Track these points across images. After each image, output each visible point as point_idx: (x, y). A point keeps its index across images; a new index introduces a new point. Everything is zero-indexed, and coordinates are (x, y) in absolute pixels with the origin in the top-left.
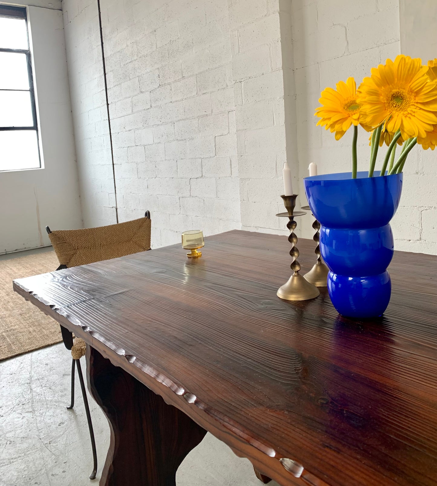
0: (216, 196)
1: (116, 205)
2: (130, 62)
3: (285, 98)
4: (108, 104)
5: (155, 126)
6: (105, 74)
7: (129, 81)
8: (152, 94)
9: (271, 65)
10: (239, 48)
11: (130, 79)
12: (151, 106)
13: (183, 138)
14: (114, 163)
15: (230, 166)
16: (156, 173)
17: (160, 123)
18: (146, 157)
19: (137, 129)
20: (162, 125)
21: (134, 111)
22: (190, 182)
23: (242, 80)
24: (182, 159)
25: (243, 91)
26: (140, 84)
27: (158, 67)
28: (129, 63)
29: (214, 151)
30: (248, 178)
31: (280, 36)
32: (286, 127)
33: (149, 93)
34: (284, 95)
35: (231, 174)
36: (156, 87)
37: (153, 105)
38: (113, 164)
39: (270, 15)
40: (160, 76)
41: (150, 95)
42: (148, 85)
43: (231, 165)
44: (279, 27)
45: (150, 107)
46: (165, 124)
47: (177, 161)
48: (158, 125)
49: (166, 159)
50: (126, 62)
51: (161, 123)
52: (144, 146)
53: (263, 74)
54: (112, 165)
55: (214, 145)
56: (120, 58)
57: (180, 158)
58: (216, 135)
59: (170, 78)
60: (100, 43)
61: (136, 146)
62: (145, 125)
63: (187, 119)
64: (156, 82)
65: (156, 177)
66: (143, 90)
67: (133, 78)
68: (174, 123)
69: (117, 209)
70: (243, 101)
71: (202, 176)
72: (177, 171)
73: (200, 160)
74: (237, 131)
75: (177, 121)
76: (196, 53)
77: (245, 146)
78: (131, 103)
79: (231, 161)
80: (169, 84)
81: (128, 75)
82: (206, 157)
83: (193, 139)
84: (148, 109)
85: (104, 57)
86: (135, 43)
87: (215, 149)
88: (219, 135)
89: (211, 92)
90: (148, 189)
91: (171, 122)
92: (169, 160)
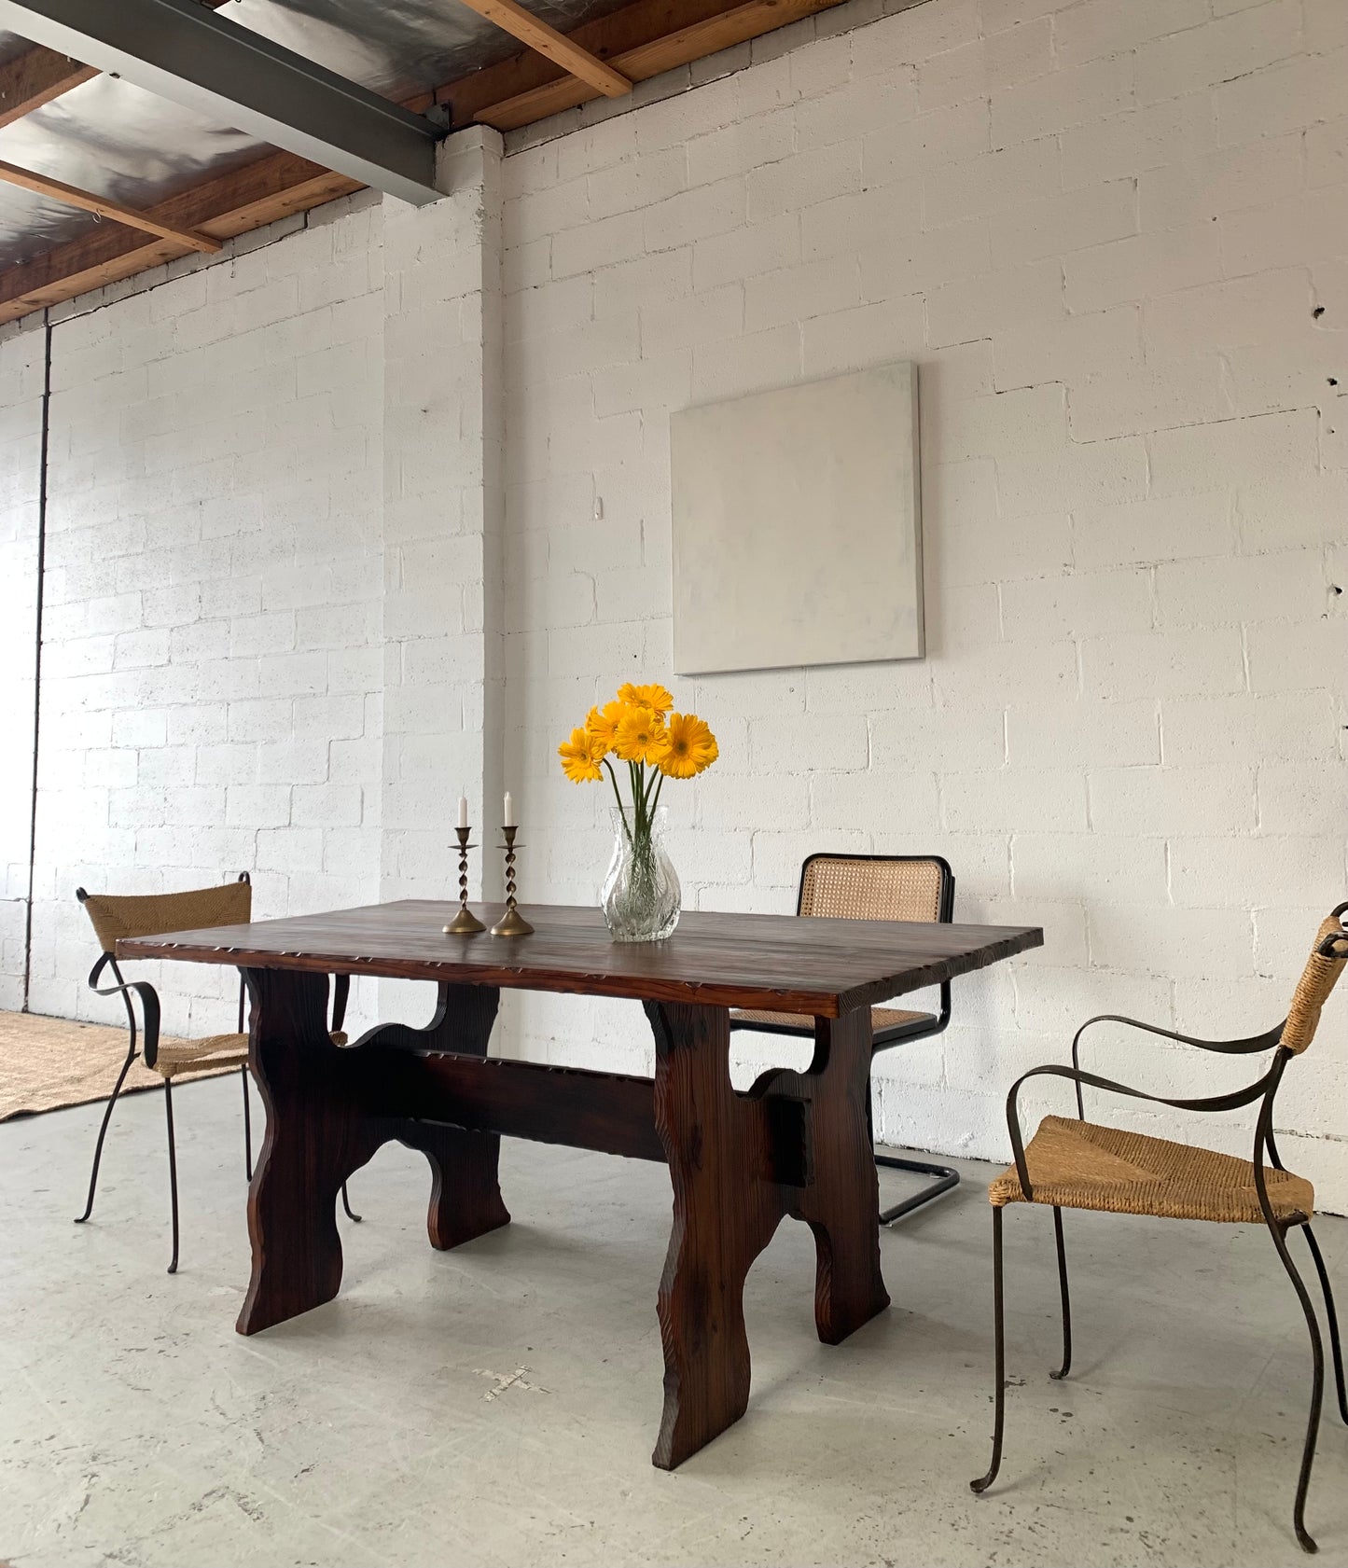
0: (320, 868)
1: (28, 894)
2: (123, 556)
3: (485, 683)
4: (40, 643)
5: (175, 706)
6: (42, 571)
7: (113, 598)
8: (174, 634)
9: (463, 622)
10: (401, 580)
11: (117, 594)
12: (170, 661)
13: (248, 739)
14: (38, 787)
15: (359, 804)
16: (166, 814)
17: (188, 700)
18: (139, 776)
19: (124, 709)
20: (194, 704)
21: (118, 667)
22: (256, 836)
23: (403, 639)
24: (241, 785)
25: (403, 660)
26: (143, 609)
27: (200, 579)
28: (119, 557)
29: (325, 771)
30: (402, 830)
31: (482, 575)
32: (484, 735)
33: (167, 631)
34: (483, 677)
35: (362, 821)
36: (192, 621)
37: (176, 659)
38: (35, 790)
39: (465, 534)
40: (203, 599)
41: (171, 635)
42: (166, 613)
43: (362, 802)
44: (482, 558)
45: (165, 662)
46: (203, 703)
47: (226, 789)
48: (184, 705)
49: (197, 782)
50: (111, 554)
51: (194, 700)
52: (138, 750)
53: (446, 635)
54: (31, 793)
55: (326, 757)
56: (93, 542)
57: (236, 783)
58: (333, 738)
59: (229, 607)
60: (38, 497)
61: (113, 748)
62: (146, 702)
63: (265, 698)
64: (190, 611)
65: (164, 824)
66: (150, 623)
67: (126, 593)
68: (229, 705)
69: (30, 904)
70: (403, 678)
71: (290, 823)
72: (225, 812)
73: (289, 789)
74: (385, 734)
75: (235, 701)
76: (300, 567)
77: (400, 765)
78: (113, 648)
79: (363, 794)
80: (225, 620)
81: (113, 583)
82: (305, 783)
83: (274, 742)
84: (162, 666)
85: (46, 532)
86: (142, 518)
87: (326, 766)
88: (341, 738)
89: (331, 650)
90: (138, 852)
91: (220, 701)
92: (204, 786)
